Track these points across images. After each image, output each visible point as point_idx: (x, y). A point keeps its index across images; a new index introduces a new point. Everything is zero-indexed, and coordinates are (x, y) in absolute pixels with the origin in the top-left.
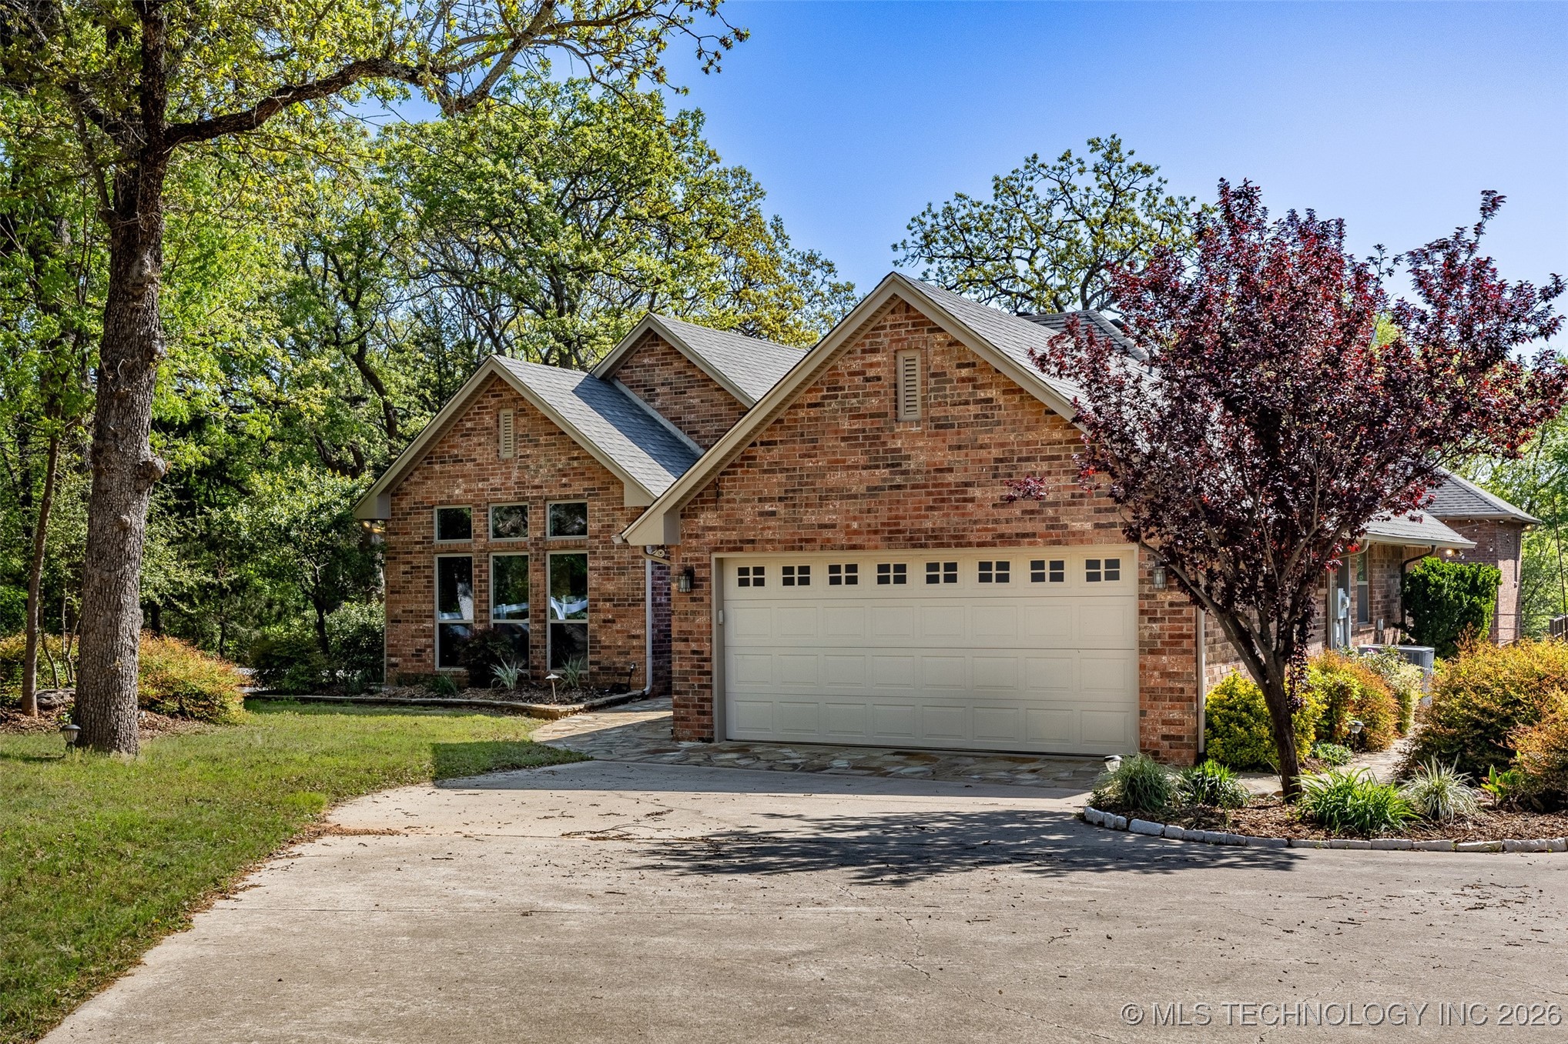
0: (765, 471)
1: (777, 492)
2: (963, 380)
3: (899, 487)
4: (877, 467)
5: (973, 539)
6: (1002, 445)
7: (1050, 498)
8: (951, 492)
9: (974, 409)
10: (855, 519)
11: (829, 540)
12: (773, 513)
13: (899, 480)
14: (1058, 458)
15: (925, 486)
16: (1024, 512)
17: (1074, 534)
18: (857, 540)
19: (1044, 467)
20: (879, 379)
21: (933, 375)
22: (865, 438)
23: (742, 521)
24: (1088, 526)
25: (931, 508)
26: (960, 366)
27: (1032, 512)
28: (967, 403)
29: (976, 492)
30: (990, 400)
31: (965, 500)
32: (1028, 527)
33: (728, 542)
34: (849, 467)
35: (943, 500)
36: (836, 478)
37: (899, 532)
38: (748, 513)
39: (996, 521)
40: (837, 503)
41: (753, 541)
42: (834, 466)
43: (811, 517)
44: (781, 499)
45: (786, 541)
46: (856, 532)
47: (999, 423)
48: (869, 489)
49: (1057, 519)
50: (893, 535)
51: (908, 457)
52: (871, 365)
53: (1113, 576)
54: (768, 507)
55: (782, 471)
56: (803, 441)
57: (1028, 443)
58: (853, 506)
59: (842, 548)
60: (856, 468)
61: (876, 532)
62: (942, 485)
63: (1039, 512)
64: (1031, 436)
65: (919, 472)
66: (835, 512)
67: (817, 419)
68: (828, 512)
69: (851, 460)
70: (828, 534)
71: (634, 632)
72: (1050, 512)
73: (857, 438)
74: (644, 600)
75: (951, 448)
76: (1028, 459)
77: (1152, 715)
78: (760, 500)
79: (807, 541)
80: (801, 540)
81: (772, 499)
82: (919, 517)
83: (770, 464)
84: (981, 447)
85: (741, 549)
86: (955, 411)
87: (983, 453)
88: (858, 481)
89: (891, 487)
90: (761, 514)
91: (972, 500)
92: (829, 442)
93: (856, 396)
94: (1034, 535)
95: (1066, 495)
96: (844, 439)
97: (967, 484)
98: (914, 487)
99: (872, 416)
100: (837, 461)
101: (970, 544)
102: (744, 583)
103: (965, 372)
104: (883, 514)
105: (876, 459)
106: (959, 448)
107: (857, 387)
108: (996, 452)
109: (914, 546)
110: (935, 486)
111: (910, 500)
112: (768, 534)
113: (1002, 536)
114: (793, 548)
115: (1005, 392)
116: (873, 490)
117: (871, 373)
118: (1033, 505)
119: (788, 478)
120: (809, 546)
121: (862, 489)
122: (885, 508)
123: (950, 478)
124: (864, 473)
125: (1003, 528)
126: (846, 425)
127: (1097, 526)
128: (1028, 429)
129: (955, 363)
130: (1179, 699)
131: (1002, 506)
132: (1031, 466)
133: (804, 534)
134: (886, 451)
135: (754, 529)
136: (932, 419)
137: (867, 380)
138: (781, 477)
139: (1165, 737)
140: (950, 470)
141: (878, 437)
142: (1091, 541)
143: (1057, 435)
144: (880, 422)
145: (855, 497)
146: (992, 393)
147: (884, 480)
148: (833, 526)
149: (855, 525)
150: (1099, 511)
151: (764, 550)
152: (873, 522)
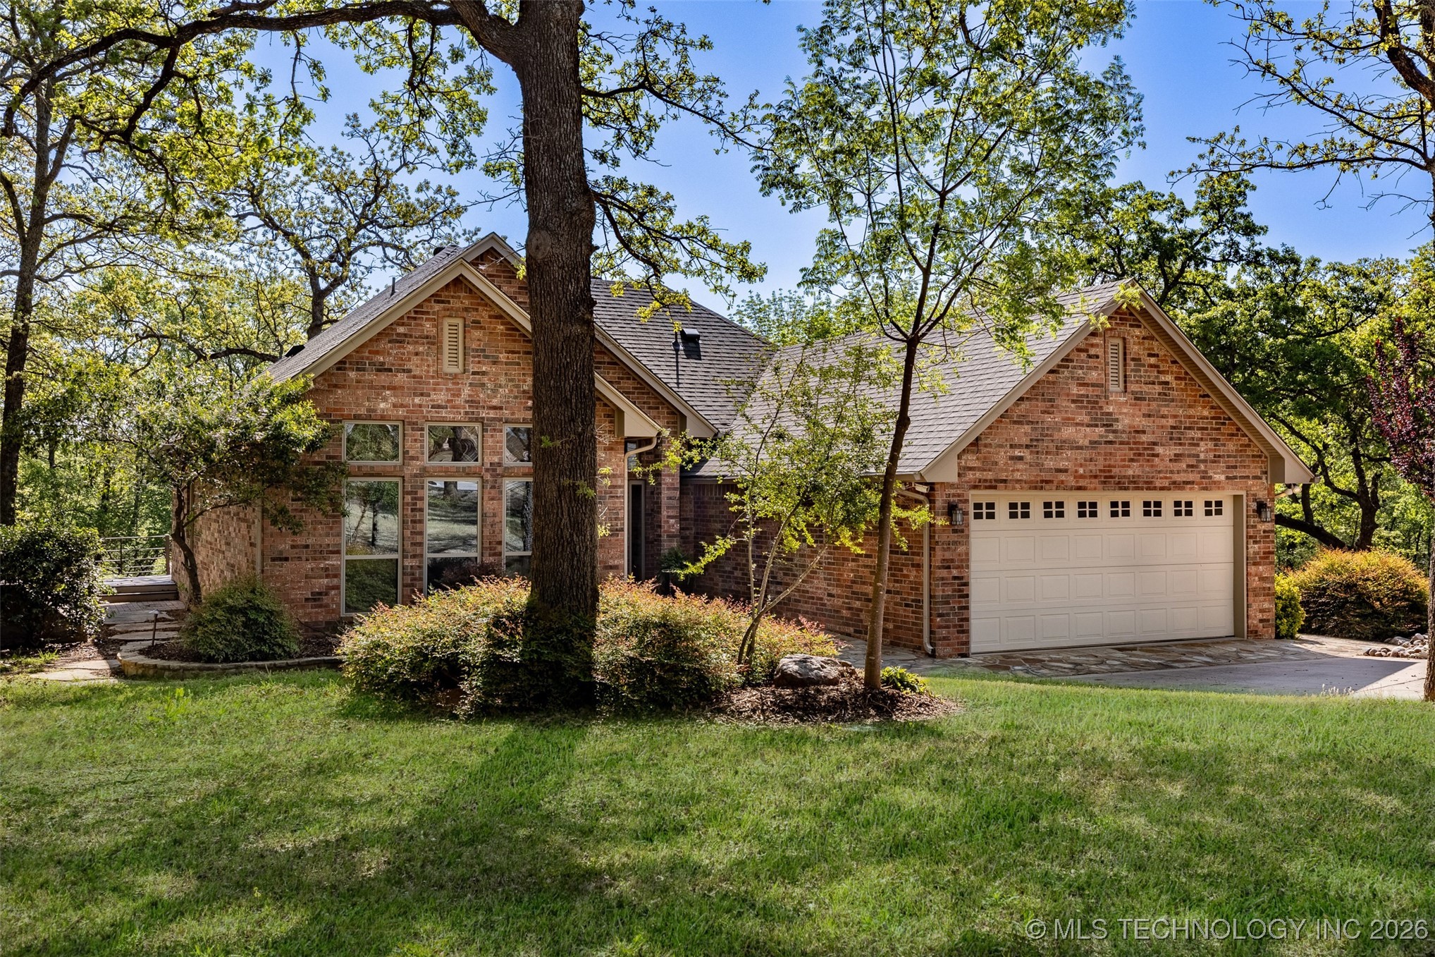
0: (1015, 422)
1: (1025, 441)
2: (1151, 366)
3: (1111, 442)
4: (1096, 426)
5: (1158, 485)
6: (1175, 416)
7: (1202, 456)
8: (1145, 449)
9: (1158, 388)
10: (1081, 465)
11: (1062, 482)
12: (1021, 458)
13: (1111, 437)
14: (1206, 429)
15: (1128, 443)
16: (1188, 466)
17: (1215, 483)
18: (1082, 483)
19: (1198, 434)
20: (1097, 357)
21: (1133, 359)
22: (1089, 402)
23: (996, 463)
24: (1223, 477)
25: (1132, 460)
26: (1150, 355)
27: (1192, 466)
28: (1153, 383)
29: (1159, 450)
30: (1167, 383)
31: (1154, 455)
32: (1191, 477)
33: (986, 481)
34: (1077, 424)
35: (1140, 455)
36: (1068, 432)
37: (1111, 477)
38: (1002, 457)
39: (1172, 472)
40: (1069, 453)
41: (1005, 481)
42: (1068, 421)
43: (1050, 463)
44: (1027, 446)
45: (1031, 482)
46: (1082, 477)
47: (1173, 400)
48: (1091, 442)
49: (1206, 472)
50: (1108, 479)
51: (1117, 420)
52: (1092, 345)
53: (1219, 512)
54: (1017, 453)
55: (1030, 422)
56: (1044, 400)
57: (1190, 417)
58: (1081, 456)
59: (1071, 489)
60: (1082, 425)
61: (1096, 477)
62: (1138, 443)
63: (1196, 466)
64: (1191, 412)
65: (1124, 432)
66: (1068, 459)
67: (1054, 383)
68: (1062, 459)
69: (1079, 419)
70: (1062, 477)
71: (611, 563)
72: (1202, 467)
73: (1082, 402)
74: (622, 530)
75: (1144, 415)
76: (1190, 428)
77: (1255, 606)
78: (1011, 446)
79: (1047, 482)
80: (1042, 481)
81: (1020, 446)
82: (1124, 466)
83: (1019, 416)
84: (1163, 417)
85: (995, 488)
86: (1145, 388)
87: (1164, 421)
88: (1083, 435)
89: (1106, 442)
90: (1012, 458)
91: (1157, 455)
92: (1063, 403)
93: (1082, 368)
94: (1193, 483)
95: (1211, 455)
96: (1073, 401)
97: (1155, 444)
98: (1121, 443)
99: (1093, 385)
100: (1069, 419)
101: (1155, 488)
102: (978, 516)
103: (1153, 360)
104: (1101, 463)
105: (1096, 419)
106: (1149, 416)
107: (1082, 361)
108: (1171, 422)
109: (1121, 489)
110: (1135, 443)
111: (1119, 453)
112: (1017, 475)
113: (1174, 483)
114: (1036, 488)
115: (1176, 378)
116: (1094, 443)
117: (1092, 351)
118: (1192, 461)
119: (1033, 429)
120: (1047, 486)
121: (1086, 443)
122: (1101, 458)
123: (1144, 438)
124: (1088, 429)
125: (1176, 477)
126: (1075, 390)
127: (1228, 478)
128: (1190, 406)
129: (1146, 352)
130: (1268, 595)
131: (1175, 461)
132: (1191, 434)
133: (1047, 477)
134: (1102, 414)
135: (1006, 470)
136: (1133, 393)
137: (1090, 356)
138: (1027, 428)
139: (1261, 621)
140: (1144, 432)
141: (1097, 403)
142: (1223, 488)
143: (1206, 413)
144: (1098, 391)
145: (1081, 448)
146: (1168, 378)
147: (1101, 436)
148: (1066, 471)
149: (1081, 471)
150: (1228, 467)
151: (1014, 488)
152: (1093, 468)
